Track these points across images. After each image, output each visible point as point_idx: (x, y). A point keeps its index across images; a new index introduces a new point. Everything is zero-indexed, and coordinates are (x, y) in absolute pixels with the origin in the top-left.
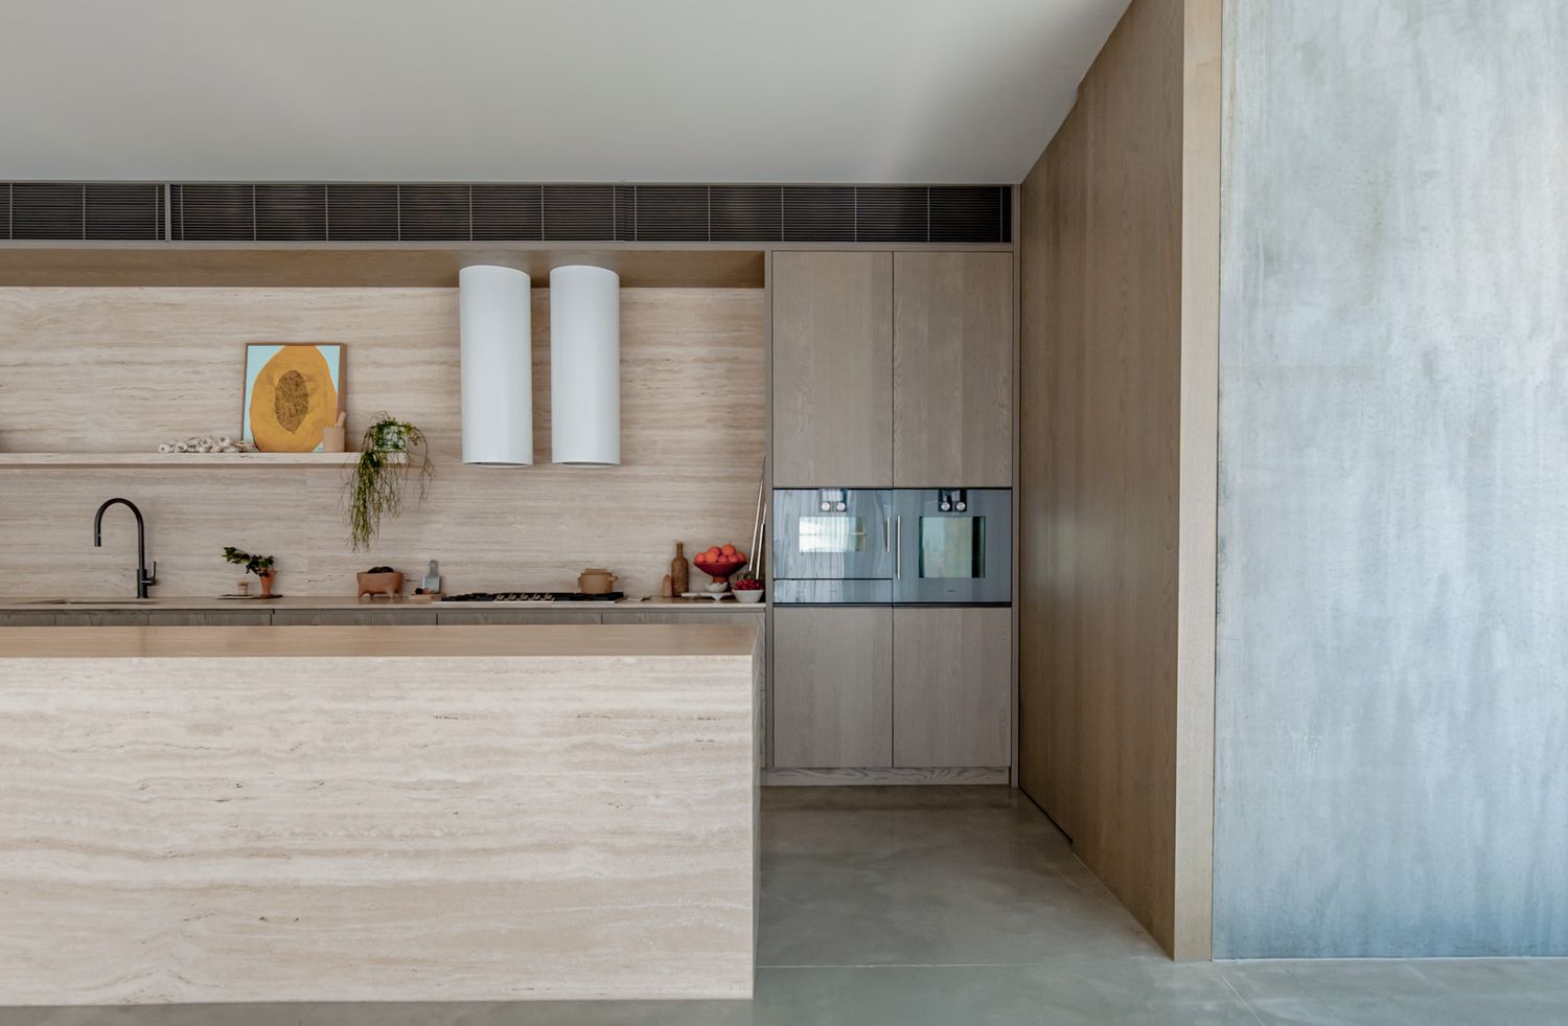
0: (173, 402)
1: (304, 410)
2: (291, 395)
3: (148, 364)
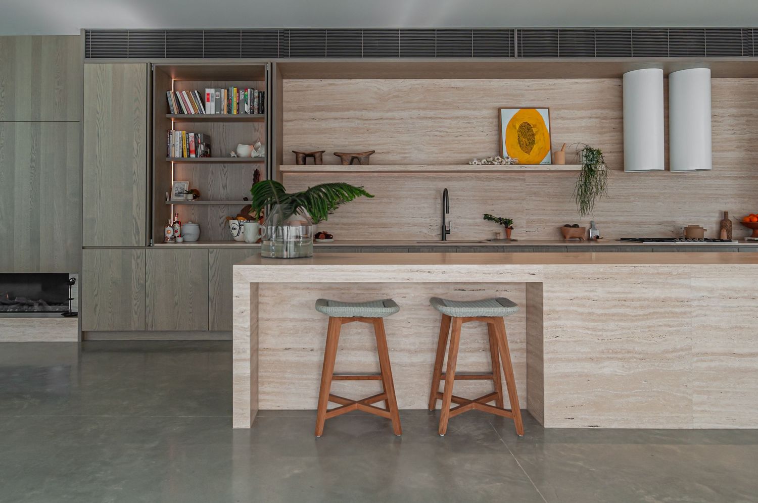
0: (456, 138)
1: (533, 143)
2: (526, 135)
3: (444, 119)
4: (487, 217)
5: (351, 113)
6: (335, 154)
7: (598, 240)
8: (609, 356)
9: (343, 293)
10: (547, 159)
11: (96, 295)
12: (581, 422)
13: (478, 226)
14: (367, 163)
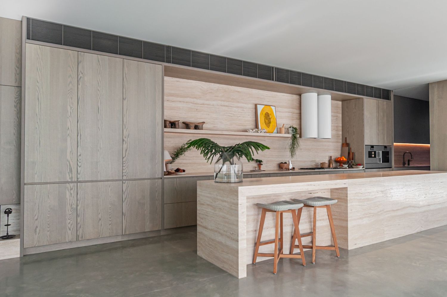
0: (237, 118)
1: (270, 122)
2: (267, 118)
3: (233, 107)
5: (188, 99)
6: (183, 123)
7: (294, 169)
8: (365, 216)
10: (275, 131)
11: (37, 220)
12: (358, 245)
14: (202, 129)
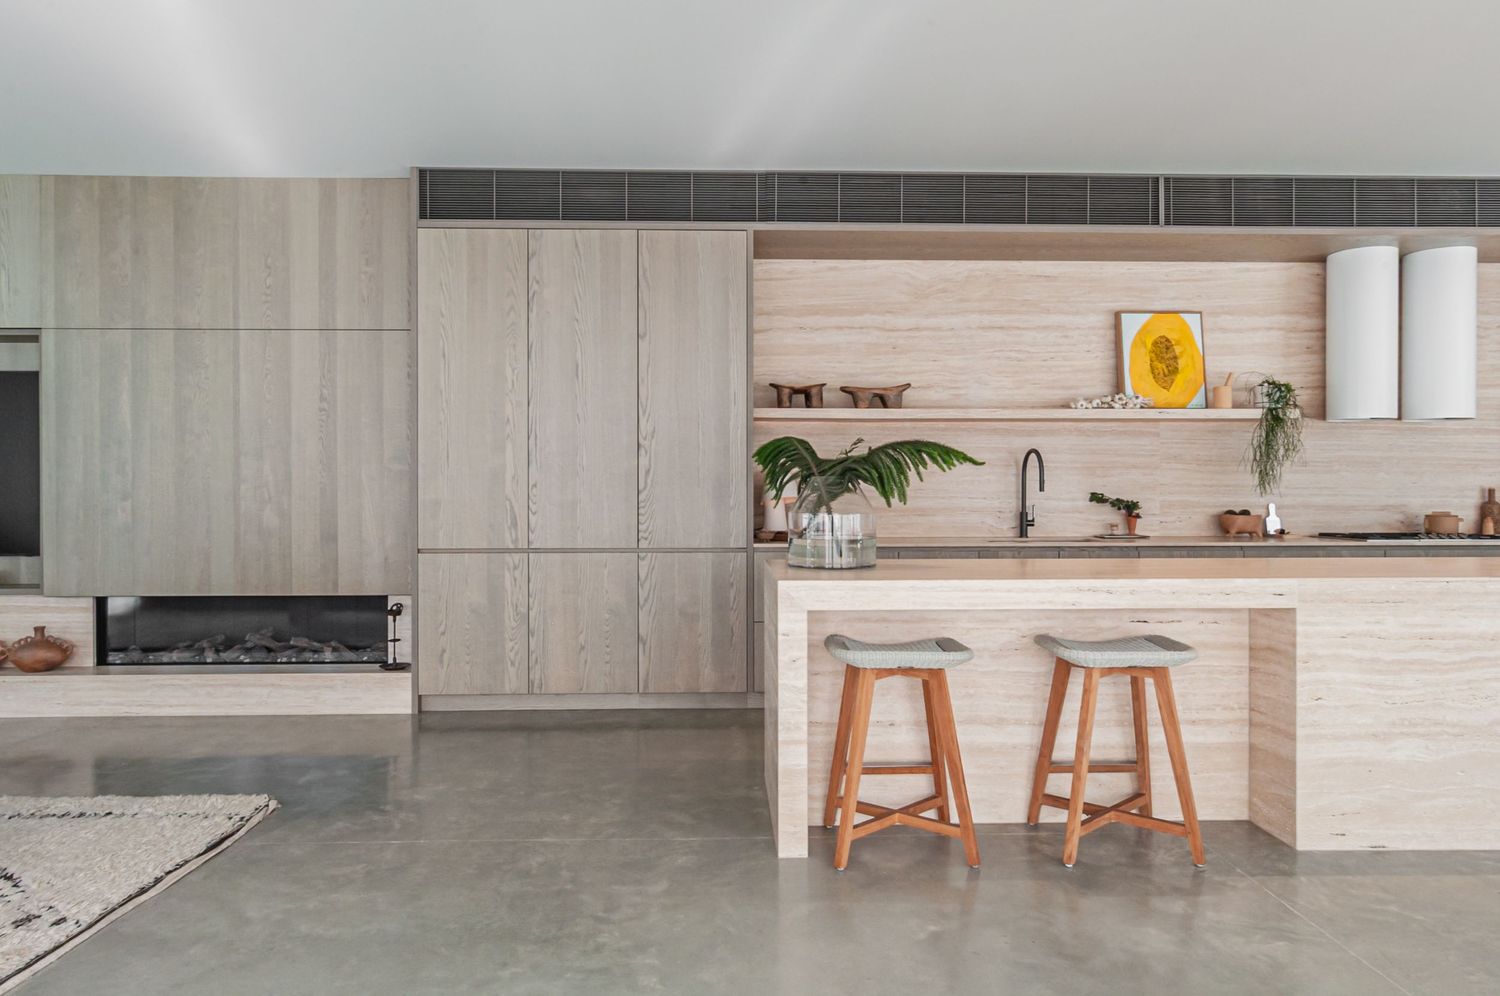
0: (1044, 363)
2: (1162, 358)
3: (1024, 329)
4: (1097, 498)
5: (866, 319)
6: (843, 389)
7: (1285, 537)
8: (1405, 730)
9: (944, 628)
10: (1199, 399)
11: (443, 633)
12: (1359, 839)
13: (1081, 512)
14: (900, 406)
